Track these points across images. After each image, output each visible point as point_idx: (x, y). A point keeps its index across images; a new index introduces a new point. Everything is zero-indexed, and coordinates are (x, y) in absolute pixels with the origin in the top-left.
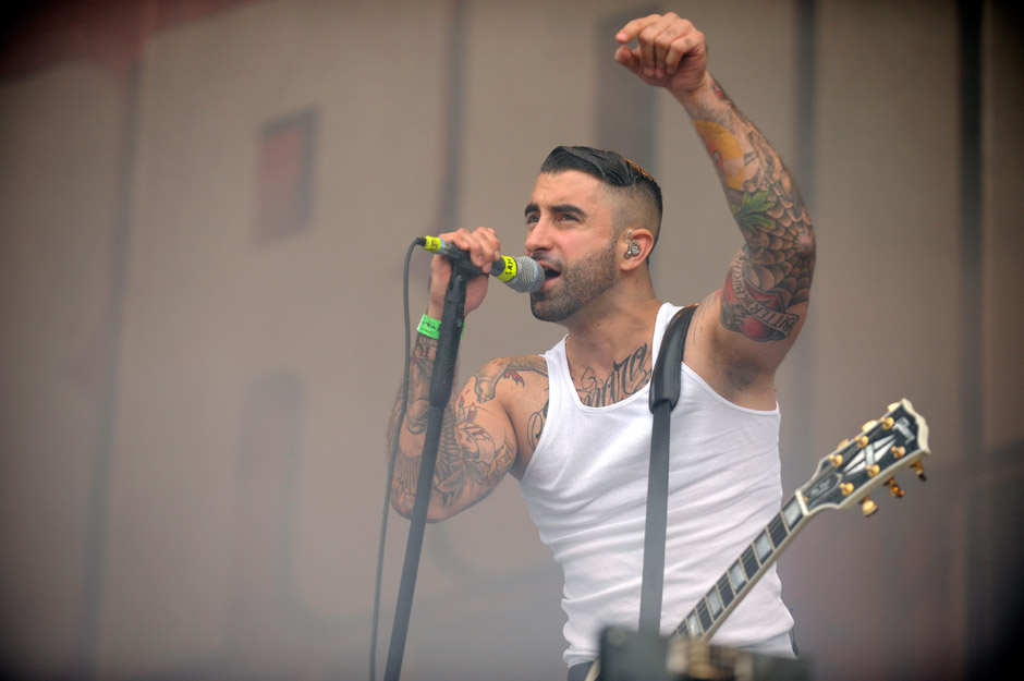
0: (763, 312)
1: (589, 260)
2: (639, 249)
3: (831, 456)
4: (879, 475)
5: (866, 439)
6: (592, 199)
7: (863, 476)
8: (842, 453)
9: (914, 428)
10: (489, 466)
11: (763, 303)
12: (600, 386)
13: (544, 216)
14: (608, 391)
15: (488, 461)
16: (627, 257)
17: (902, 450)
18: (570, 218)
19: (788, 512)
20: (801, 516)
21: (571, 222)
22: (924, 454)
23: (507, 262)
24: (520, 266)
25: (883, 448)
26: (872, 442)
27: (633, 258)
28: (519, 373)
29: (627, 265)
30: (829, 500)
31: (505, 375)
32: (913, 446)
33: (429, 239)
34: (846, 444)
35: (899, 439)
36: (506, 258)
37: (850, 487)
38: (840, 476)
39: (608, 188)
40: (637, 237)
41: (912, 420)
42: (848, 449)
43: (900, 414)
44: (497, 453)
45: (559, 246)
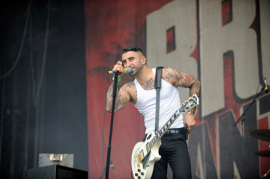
2: (144, 60)
3: (183, 104)
4: (191, 108)
5: (189, 101)
7: (188, 108)
8: (185, 103)
9: (196, 100)
10: (122, 102)
12: (146, 86)
14: (148, 86)
15: (122, 101)
16: (143, 62)
17: (194, 104)
19: (177, 113)
20: (178, 114)
21: (132, 60)
22: (198, 104)
24: (127, 70)
25: (192, 103)
26: (190, 102)
28: (130, 85)
30: (183, 112)
31: (128, 86)
32: (196, 103)
34: (186, 101)
35: (194, 102)
37: (186, 109)
38: (185, 107)
40: (143, 58)
41: (196, 98)
42: (186, 102)
43: (194, 97)
44: (123, 99)
45: (132, 64)
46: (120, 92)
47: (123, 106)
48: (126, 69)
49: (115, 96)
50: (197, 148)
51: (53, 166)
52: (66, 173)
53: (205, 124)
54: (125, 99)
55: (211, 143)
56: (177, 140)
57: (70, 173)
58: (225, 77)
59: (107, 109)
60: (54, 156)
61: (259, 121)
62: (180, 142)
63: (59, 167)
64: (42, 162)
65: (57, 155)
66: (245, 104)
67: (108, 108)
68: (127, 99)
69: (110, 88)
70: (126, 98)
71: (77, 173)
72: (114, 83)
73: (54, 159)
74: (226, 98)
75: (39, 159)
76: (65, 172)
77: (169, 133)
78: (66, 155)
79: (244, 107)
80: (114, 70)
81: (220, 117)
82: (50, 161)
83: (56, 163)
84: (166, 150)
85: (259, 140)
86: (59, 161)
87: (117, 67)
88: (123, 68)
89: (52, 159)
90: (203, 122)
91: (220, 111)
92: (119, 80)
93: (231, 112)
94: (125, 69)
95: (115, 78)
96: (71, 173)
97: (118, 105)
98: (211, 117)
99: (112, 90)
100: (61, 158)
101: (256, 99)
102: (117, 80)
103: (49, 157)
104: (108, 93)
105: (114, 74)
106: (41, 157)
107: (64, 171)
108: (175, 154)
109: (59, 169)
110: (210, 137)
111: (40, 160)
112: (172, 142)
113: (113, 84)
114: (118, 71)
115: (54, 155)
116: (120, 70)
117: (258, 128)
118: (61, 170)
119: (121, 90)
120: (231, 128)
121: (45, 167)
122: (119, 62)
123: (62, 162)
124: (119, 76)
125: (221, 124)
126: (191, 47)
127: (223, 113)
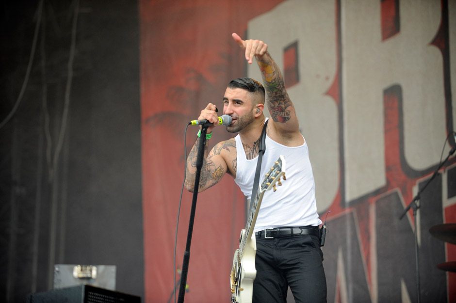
0: (279, 113)
1: (245, 116)
2: (260, 110)
6: (245, 97)
10: (214, 174)
11: (278, 111)
12: (252, 149)
13: (230, 103)
16: (257, 113)
18: (238, 103)
21: (239, 105)
24: (223, 119)
27: (259, 113)
28: (228, 147)
29: (257, 116)
31: (223, 148)
33: (193, 122)
39: (250, 93)
40: (259, 106)
44: (216, 170)
45: (236, 112)
46: (211, 157)
47: (214, 181)
48: (221, 118)
49: (200, 164)
50: (337, 257)
51: (79, 287)
52: (101, 299)
53: (351, 214)
54: (218, 169)
55: (362, 248)
56: (303, 245)
57: (109, 299)
58: (387, 131)
59: (187, 186)
60: (82, 270)
61: (447, 209)
62: (307, 248)
63: (89, 289)
64: (60, 280)
65: (86, 267)
66: (422, 180)
67: (189, 185)
68: (223, 169)
69: (192, 150)
70: (221, 168)
71: (122, 300)
72: (200, 142)
73: (81, 275)
74: (388, 169)
75: (55, 276)
76: (100, 297)
77: (290, 233)
78: (102, 268)
79: (420, 184)
80: (201, 118)
81: (377, 202)
82: (75, 278)
83: (85, 283)
84: (284, 262)
85: (446, 244)
86: (89, 279)
87: (207, 114)
88: (216, 115)
89: (78, 274)
90: (347, 211)
91: (377, 192)
92: (209, 137)
93: (396, 194)
94: (219, 118)
95: (202, 132)
96: (111, 299)
97: (206, 180)
98: (361, 202)
99: (196, 154)
100: (94, 273)
101: (441, 171)
102: (205, 136)
103: (72, 271)
104: (188, 158)
105: (201, 126)
106: (58, 272)
107: (98, 296)
108: (299, 268)
109: (90, 293)
110: (359, 237)
111: (57, 277)
112: (295, 249)
113: (197, 143)
114: (208, 122)
115: (82, 267)
116: (212, 120)
117: (445, 222)
118: (92, 294)
119: (212, 153)
120: (396, 222)
121: (65, 289)
122: (210, 104)
123: (95, 280)
124: (208, 130)
125: (379, 214)
126: (327, 78)
127: (382, 195)
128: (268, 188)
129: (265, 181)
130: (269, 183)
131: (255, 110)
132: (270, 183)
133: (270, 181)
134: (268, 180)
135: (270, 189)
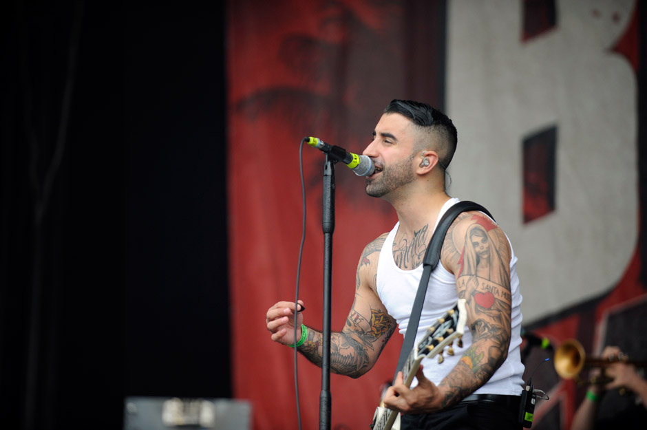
2: (429, 162)
6: (403, 132)
12: (408, 246)
16: (421, 166)
23: (354, 157)
27: (425, 167)
29: (421, 171)
33: (311, 138)
36: (353, 155)
39: (415, 126)
40: (428, 155)
45: (382, 155)
103: (160, 411)
128: (429, 354)
129: (426, 340)
130: (431, 347)
131: (419, 160)
132: (435, 346)
133: (435, 343)
134: (430, 339)
135: (432, 357)
